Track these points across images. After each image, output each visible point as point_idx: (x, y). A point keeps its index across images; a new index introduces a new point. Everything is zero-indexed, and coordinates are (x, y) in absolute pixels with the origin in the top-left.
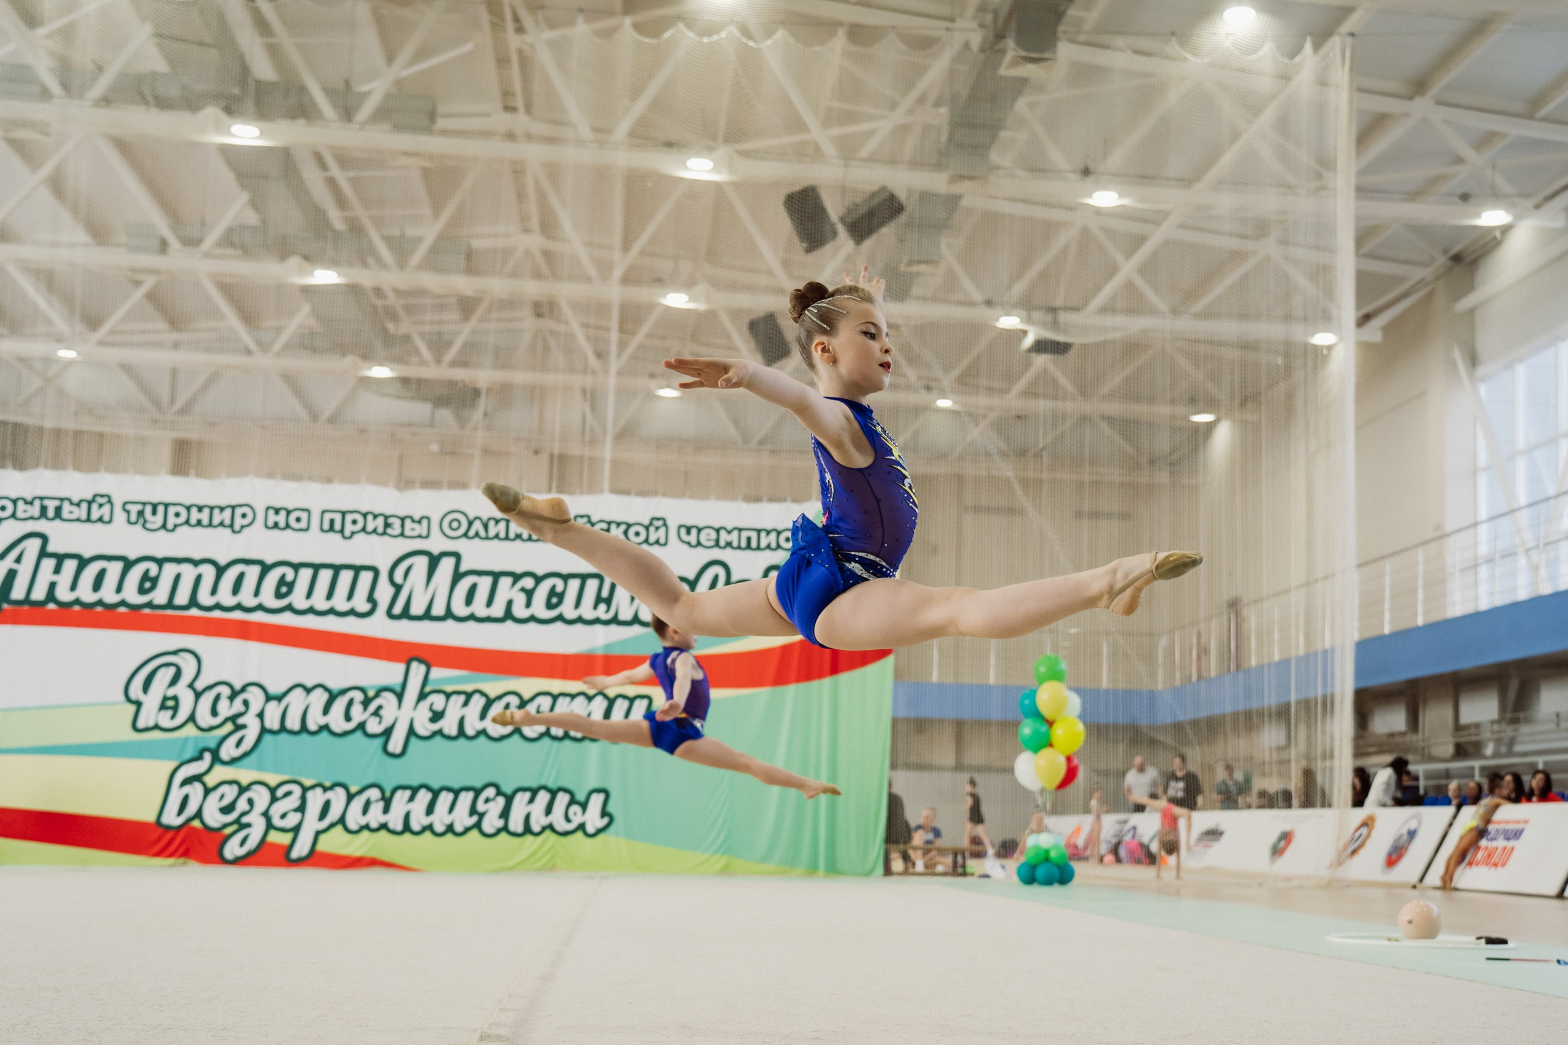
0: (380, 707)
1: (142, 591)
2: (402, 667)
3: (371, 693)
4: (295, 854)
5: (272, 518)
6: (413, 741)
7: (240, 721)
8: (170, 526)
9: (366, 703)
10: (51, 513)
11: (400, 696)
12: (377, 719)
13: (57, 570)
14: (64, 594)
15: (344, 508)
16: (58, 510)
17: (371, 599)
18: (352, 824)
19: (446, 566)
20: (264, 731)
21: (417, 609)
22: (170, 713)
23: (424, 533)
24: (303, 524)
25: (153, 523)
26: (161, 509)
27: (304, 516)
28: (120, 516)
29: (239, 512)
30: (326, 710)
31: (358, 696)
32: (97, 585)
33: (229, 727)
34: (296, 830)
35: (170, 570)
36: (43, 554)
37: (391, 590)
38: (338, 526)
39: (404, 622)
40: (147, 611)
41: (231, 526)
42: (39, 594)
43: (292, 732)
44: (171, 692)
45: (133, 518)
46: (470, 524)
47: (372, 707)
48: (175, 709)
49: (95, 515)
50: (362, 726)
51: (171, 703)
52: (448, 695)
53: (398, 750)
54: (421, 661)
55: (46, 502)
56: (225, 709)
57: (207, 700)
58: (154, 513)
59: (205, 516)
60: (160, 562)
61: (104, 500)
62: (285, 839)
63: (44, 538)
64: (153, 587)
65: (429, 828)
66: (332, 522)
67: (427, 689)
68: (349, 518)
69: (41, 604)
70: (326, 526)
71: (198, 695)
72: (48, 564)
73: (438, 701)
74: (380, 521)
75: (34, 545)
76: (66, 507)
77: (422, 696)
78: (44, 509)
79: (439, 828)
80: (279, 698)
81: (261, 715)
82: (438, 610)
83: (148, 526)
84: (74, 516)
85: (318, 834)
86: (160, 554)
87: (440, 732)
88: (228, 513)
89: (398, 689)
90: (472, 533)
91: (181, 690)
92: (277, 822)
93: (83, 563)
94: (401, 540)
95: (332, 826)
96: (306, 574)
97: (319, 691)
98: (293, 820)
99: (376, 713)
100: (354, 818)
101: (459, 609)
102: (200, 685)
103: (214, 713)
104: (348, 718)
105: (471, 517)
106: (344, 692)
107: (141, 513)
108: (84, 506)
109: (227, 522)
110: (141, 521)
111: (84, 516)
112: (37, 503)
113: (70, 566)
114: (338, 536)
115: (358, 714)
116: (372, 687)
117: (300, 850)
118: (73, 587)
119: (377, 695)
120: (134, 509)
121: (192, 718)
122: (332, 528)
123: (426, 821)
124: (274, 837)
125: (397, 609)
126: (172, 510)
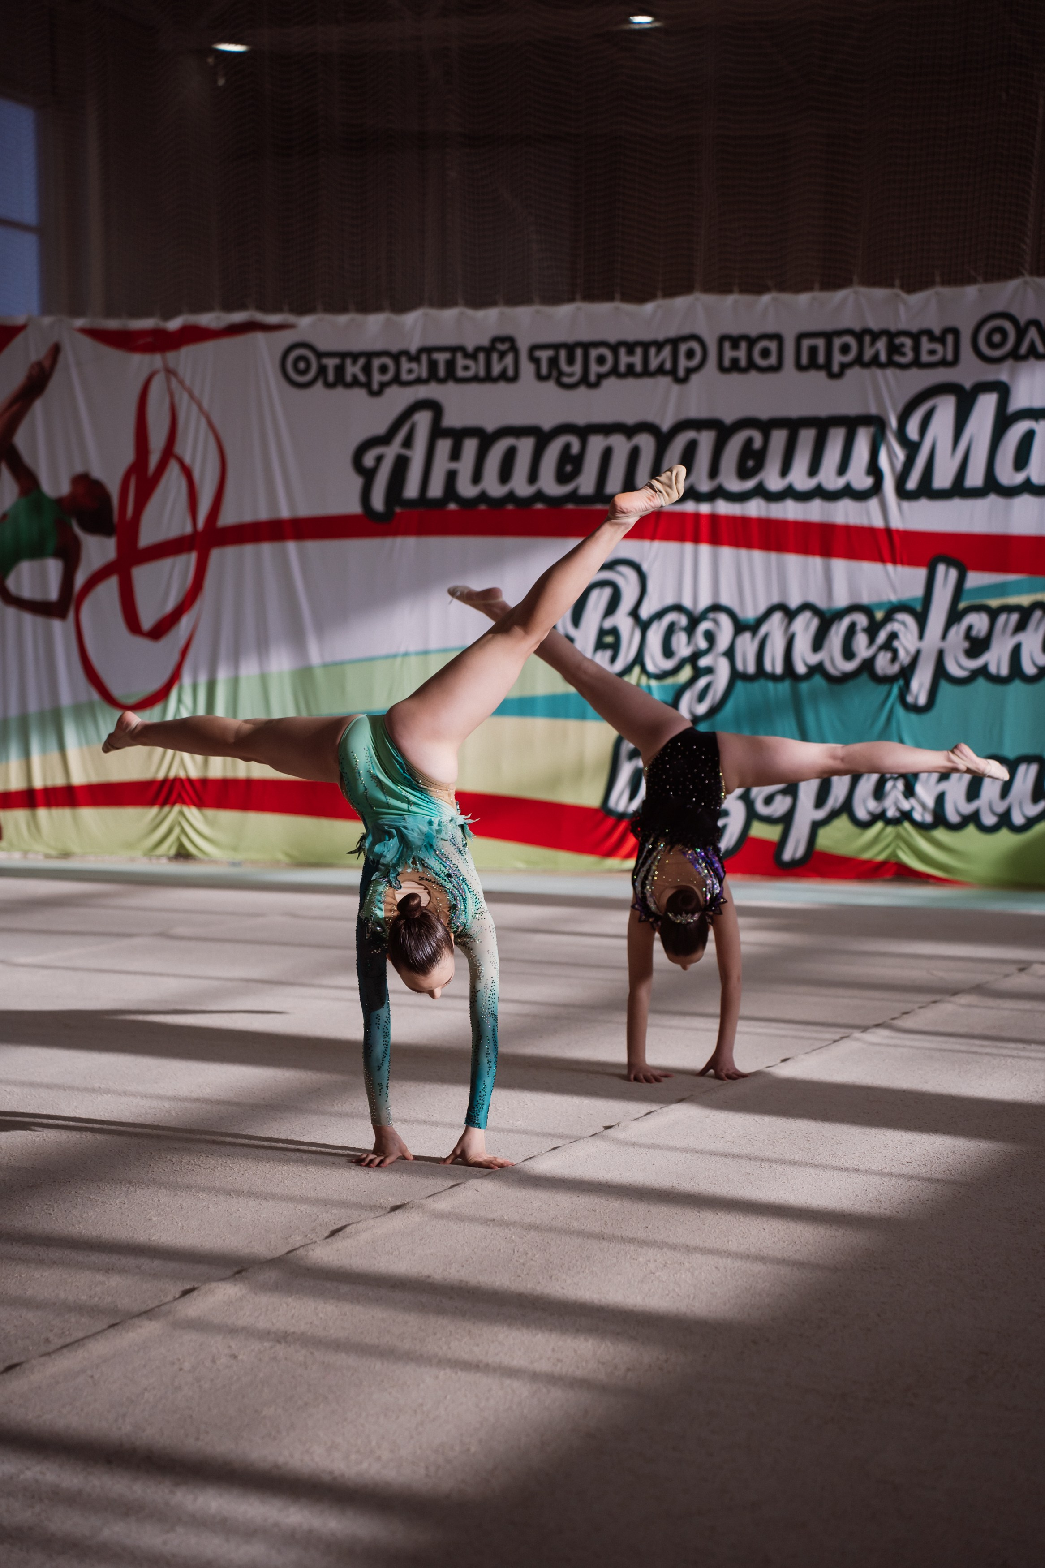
0: (893, 636)
1: (562, 478)
2: (921, 573)
3: (879, 615)
4: (787, 855)
5: (729, 354)
6: (945, 687)
7: (703, 662)
8: (592, 378)
9: (872, 631)
10: (442, 372)
11: (921, 619)
12: (889, 655)
13: (455, 455)
14: (466, 489)
15: (829, 327)
16: (451, 365)
17: (874, 470)
18: (861, 814)
19: (987, 405)
20: (736, 676)
21: (943, 479)
22: (608, 653)
23: (950, 357)
24: (773, 360)
25: (571, 375)
26: (579, 353)
27: (773, 346)
28: (527, 369)
29: (683, 348)
30: (818, 644)
31: (862, 620)
32: (505, 474)
33: (686, 673)
34: (787, 820)
35: (596, 444)
36: (437, 432)
37: (901, 455)
38: (821, 359)
39: (924, 504)
40: (570, 506)
41: (673, 372)
42: (436, 490)
43: (773, 677)
44: (608, 624)
45: (544, 370)
46: (1021, 333)
47: (882, 636)
48: (615, 648)
49: (496, 370)
50: (868, 665)
51: (609, 639)
52: (993, 614)
53: (922, 700)
54: (950, 562)
55: (437, 356)
56: (682, 647)
57: (655, 635)
58: (571, 361)
59: (637, 359)
60: (584, 432)
61: (502, 347)
62: (771, 833)
63: (435, 407)
64: (577, 471)
65: (974, 818)
66: (813, 350)
67: (962, 605)
68: (837, 342)
69: (440, 503)
70: (804, 360)
71: (644, 626)
72: (444, 446)
73: (979, 622)
74: (881, 345)
75: (423, 419)
76: (461, 361)
77: (954, 616)
78: (433, 365)
79: (989, 820)
80: (754, 627)
81: (730, 654)
82: (975, 478)
83: (566, 380)
84: (470, 374)
85: (816, 826)
86: (581, 420)
87: (983, 671)
88: (667, 352)
89: (919, 608)
90: (1023, 350)
91: (622, 620)
92: (761, 808)
93: (486, 440)
94: (914, 372)
95: (834, 815)
96: (779, 438)
97: (807, 615)
98: (781, 805)
99: (888, 645)
100: (864, 806)
101: (1007, 476)
102: (645, 612)
103: (668, 652)
104: (848, 653)
105: (1022, 322)
106: (840, 614)
107: (553, 362)
108: (482, 357)
109: (668, 366)
110: (555, 374)
111: (482, 373)
112: (424, 358)
113: (470, 446)
114: (822, 375)
115: (862, 646)
116: (880, 605)
117: (793, 850)
118: (477, 478)
119: (889, 617)
120: (544, 355)
121: (639, 660)
122: (813, 364)
123: (967, 809)
124: (759, 831)
125: (912, 484)
126: (594, 353)
